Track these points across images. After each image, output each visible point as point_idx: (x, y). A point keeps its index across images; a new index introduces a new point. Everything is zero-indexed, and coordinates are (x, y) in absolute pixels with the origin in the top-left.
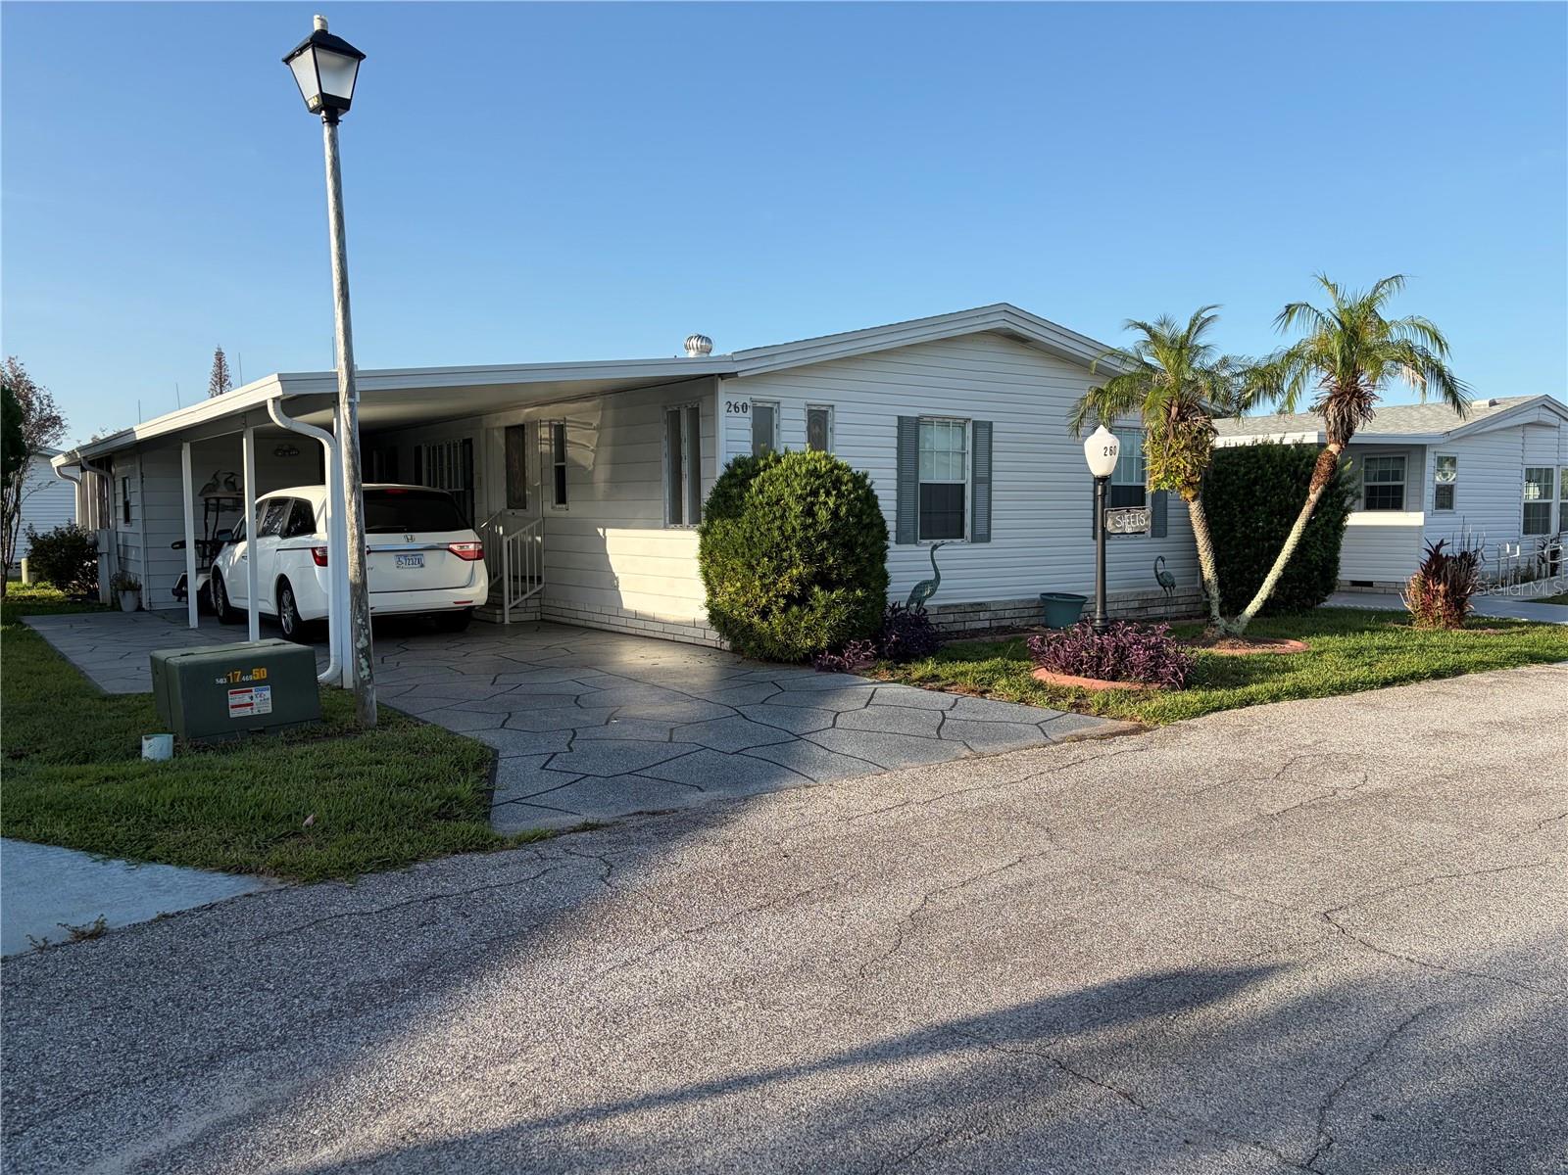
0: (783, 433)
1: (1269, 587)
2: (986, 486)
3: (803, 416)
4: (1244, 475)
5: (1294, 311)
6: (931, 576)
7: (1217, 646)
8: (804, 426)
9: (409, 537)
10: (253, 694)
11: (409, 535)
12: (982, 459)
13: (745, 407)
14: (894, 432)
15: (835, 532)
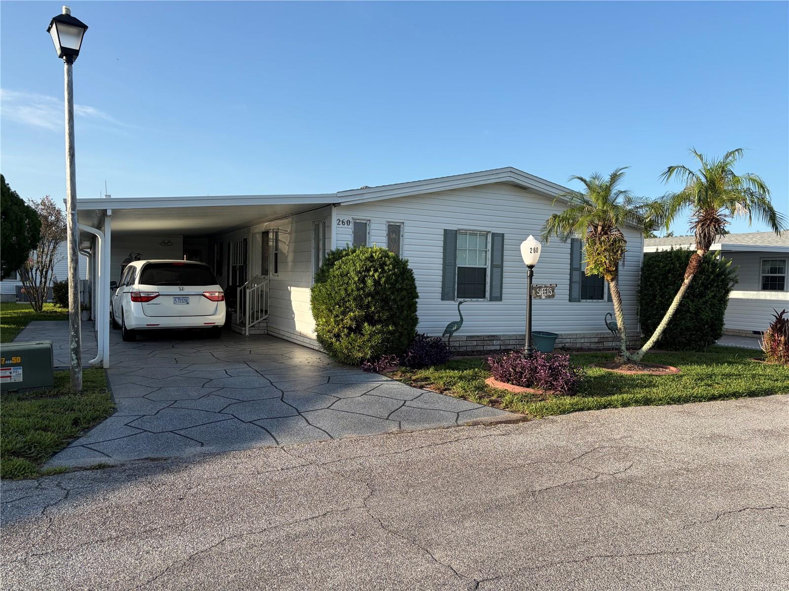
0: (372, 237)
1: (658, 334)
2: (500, 269)
3: (385, 227)
4: (663, 268)
5: (673, 170)
6: (458, 319)
7: (621, 368)
8: (385, 233)
9: (181, 288)
10: (12, 371)
11: (181, 287)
12: (497, 254)
13: (348, 222)
14: (442, 238)
15: (377, 293)
